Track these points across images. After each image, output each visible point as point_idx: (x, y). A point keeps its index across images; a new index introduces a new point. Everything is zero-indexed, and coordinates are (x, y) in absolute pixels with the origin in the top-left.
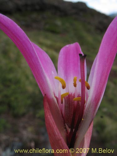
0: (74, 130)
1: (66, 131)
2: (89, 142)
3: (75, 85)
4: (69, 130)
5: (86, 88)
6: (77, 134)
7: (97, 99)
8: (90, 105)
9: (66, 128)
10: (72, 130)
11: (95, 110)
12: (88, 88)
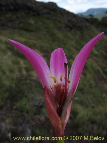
0: (61, 106)
1: (57, 106)
2: (70, 112)
3: (61, 80)
4: (58, 106)
5: (68, 82)
6: (63, 108)
7: (74, 89)
8: (70, 92)
9: (57, 105)
10: (60, 106)
11: (73, 95)
12: (69, 82)
